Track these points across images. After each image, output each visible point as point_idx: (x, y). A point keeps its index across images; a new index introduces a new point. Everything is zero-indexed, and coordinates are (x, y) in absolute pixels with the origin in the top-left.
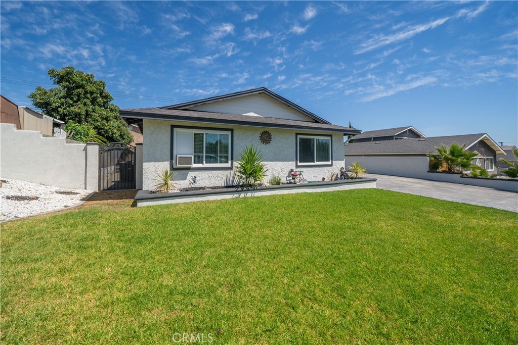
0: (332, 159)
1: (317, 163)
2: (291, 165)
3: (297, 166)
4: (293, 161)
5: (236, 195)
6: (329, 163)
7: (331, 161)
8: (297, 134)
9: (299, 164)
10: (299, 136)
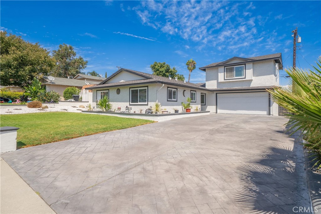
0: (148, 101)
1: (139, 103)
2: (127, 104)
3: (130, 105)
4: (128, 102)
5: (97, 114)
6: (146, 103)
7: (147, 102)
8: (130, 88)
9: (131, 103)
10: (131, 89)
